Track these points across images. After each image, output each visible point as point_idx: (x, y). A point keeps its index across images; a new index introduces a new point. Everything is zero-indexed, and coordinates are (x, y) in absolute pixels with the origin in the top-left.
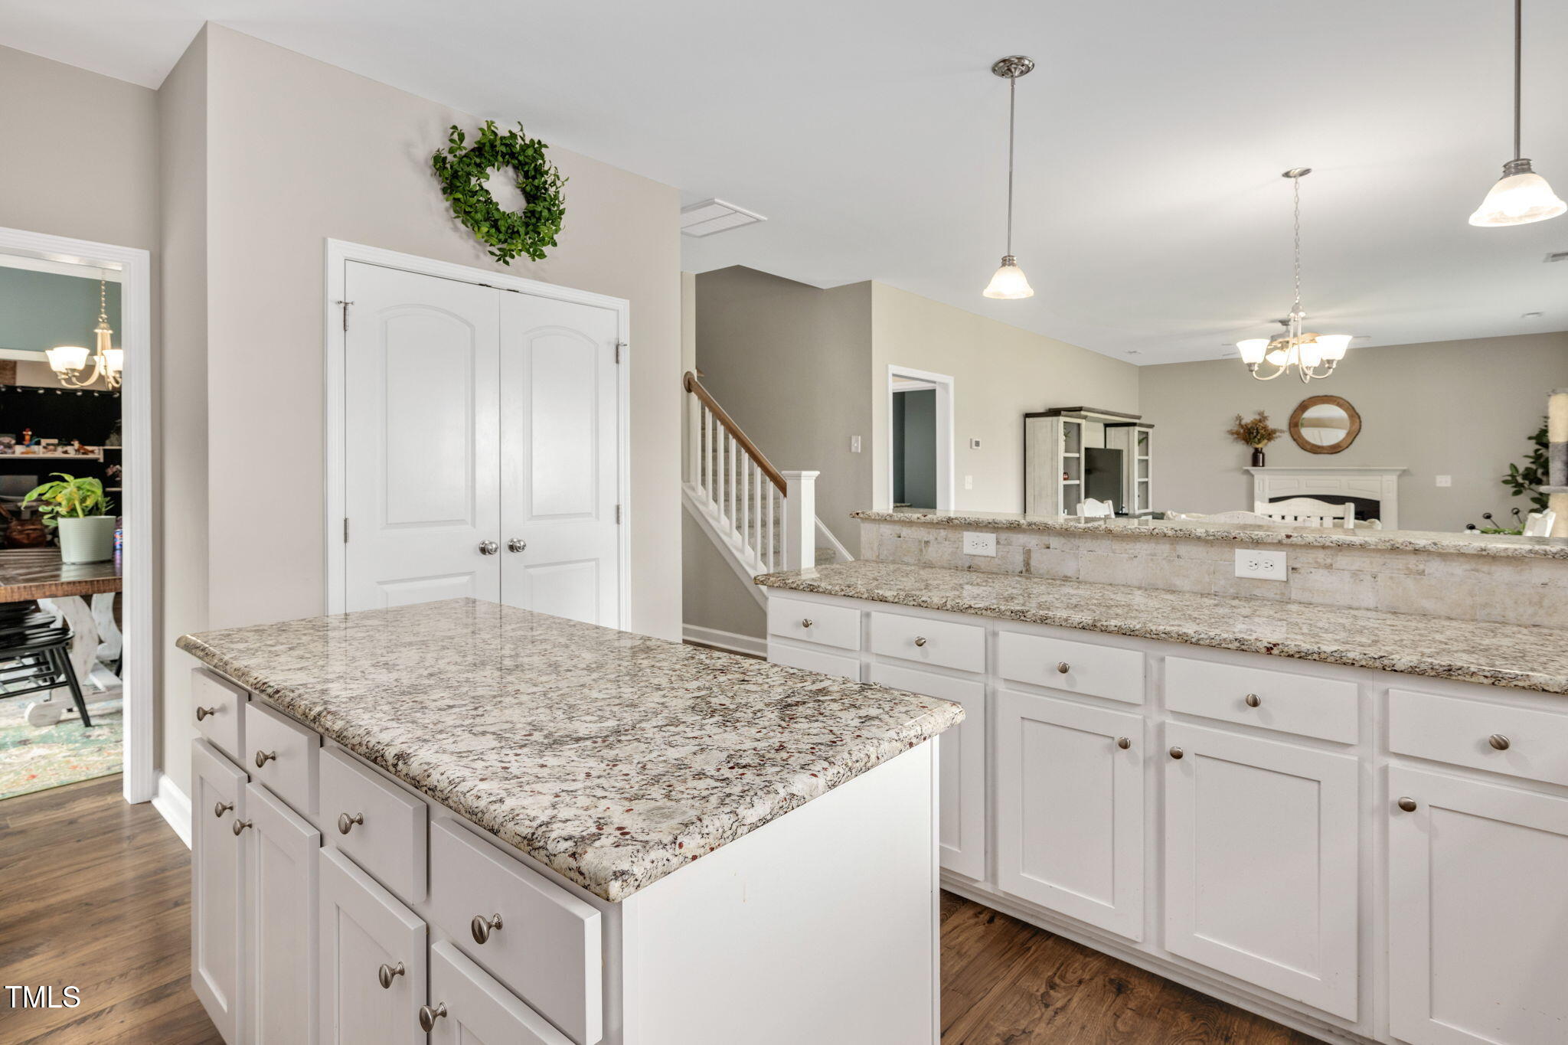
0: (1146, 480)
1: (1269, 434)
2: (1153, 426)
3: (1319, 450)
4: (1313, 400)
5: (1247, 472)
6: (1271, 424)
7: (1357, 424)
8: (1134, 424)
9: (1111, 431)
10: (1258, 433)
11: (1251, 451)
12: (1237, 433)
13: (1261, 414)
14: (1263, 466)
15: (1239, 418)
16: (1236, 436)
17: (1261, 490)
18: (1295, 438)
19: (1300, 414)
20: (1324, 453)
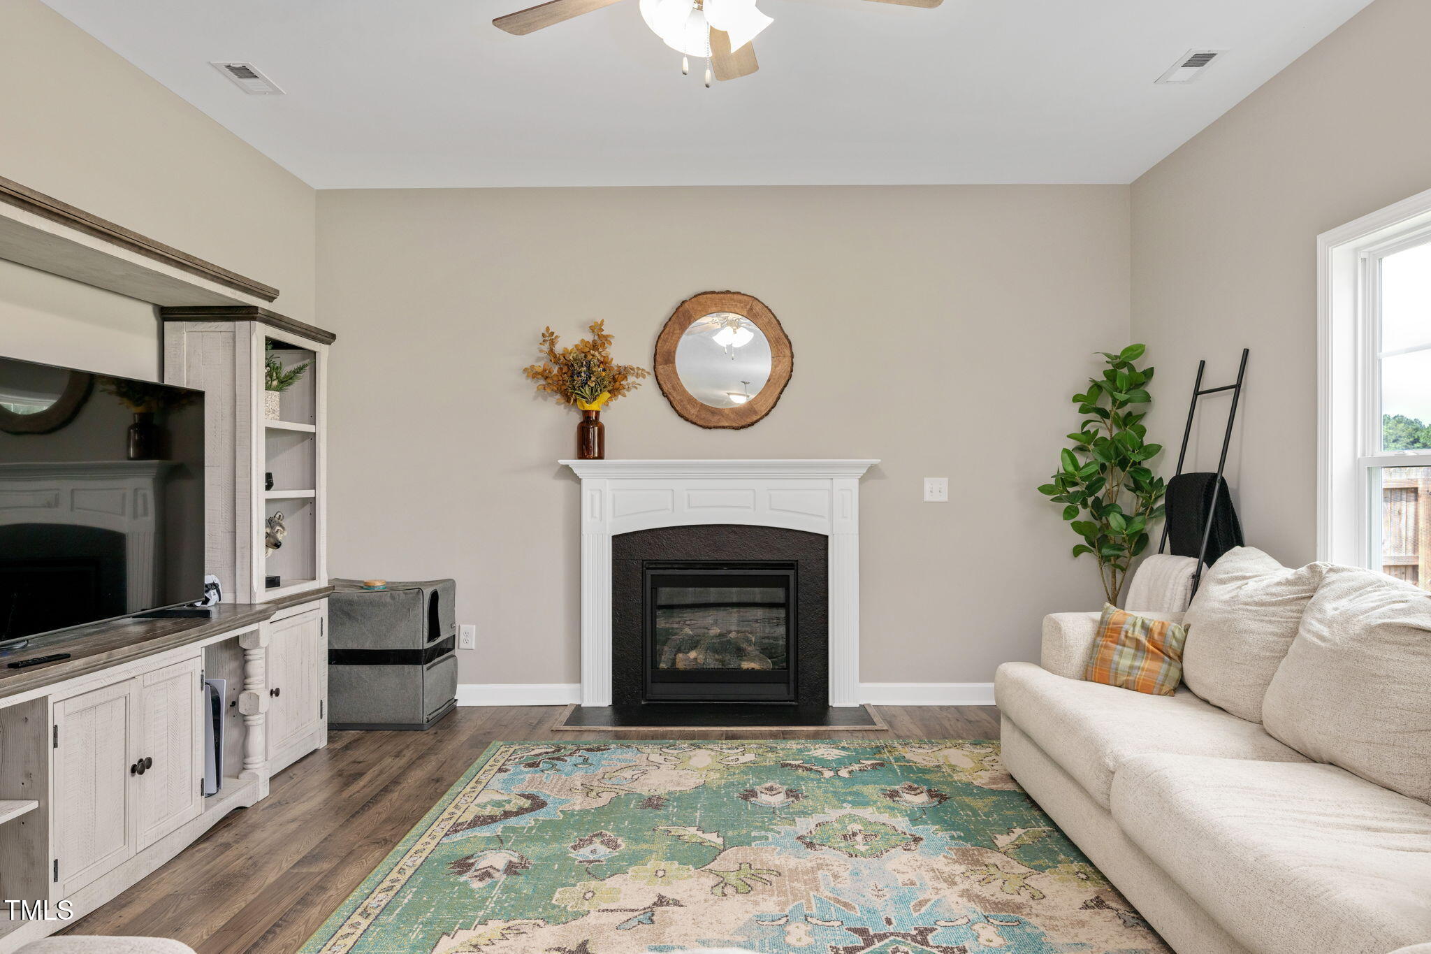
0: (309, 493)
1: (614, 380)
2: (333, 337)
3: (714, 420)
4: (701, 298)
5: (567, 472)
6: (618, 355)
7: (787, 360)
8: (248, 313)
9: (182, 334)
10: (590, 372)
11: (576, 419)
12: (545, 375)
13: (596, 328)
14: (601, 457)
15: (549, 338)
16: (542, 382)
17: (595, 517)
18: (665, 388)
19: (675, 332)
20: (724, 427)
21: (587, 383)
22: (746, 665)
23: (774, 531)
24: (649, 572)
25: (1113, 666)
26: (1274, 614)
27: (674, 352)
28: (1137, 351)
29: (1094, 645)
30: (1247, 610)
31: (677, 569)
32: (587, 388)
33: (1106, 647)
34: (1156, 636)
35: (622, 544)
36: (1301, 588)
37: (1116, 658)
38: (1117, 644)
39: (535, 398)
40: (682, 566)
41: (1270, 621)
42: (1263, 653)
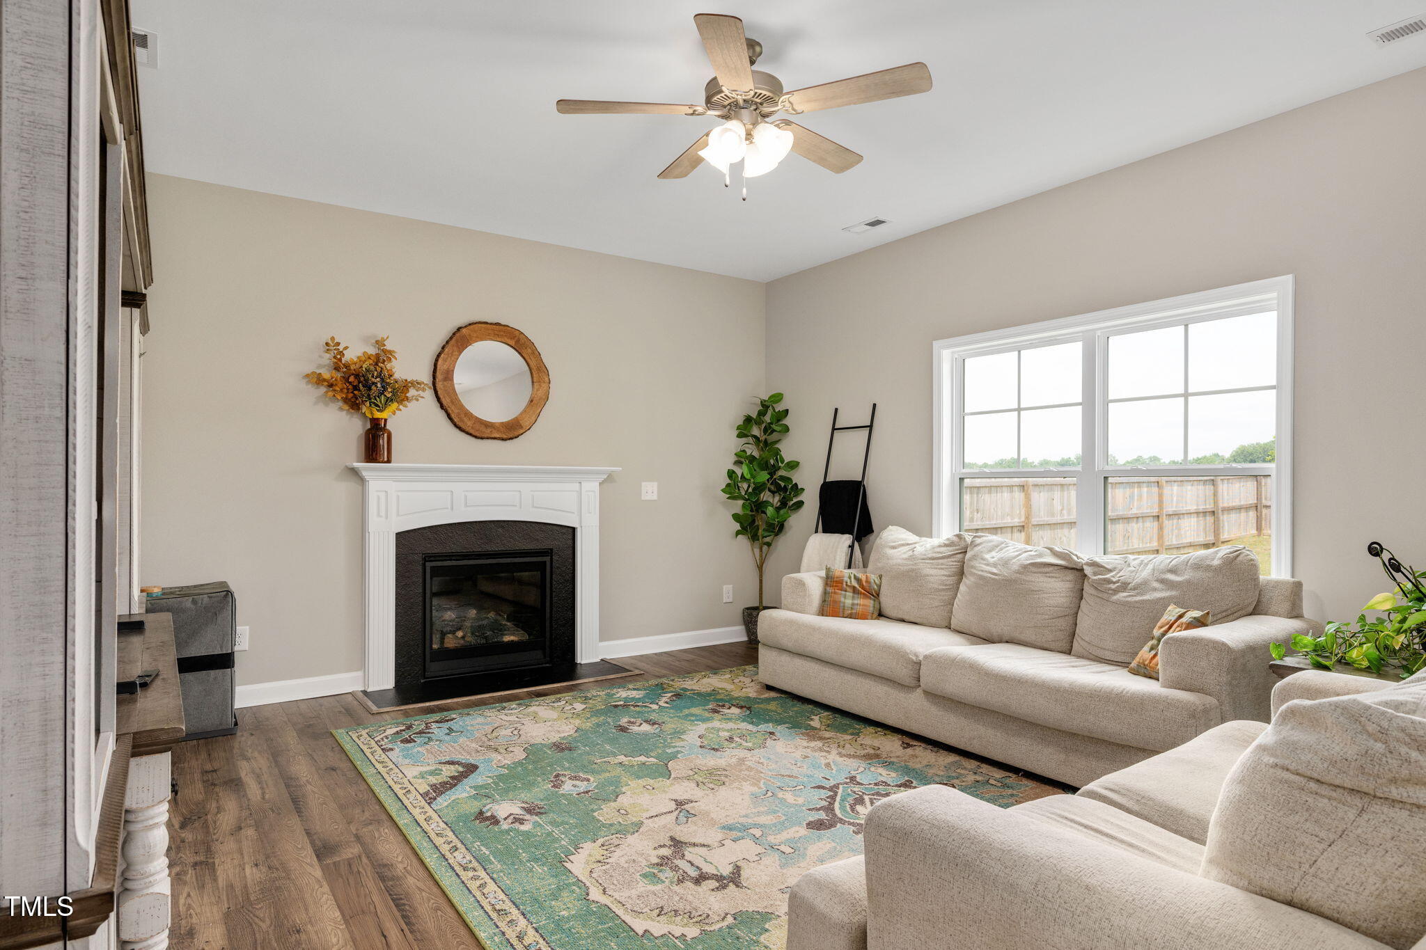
3: (485, 431)
4: (475, 327)
5: (354, 472)
6: (400, 368)
7: (542, 385)
10: (373, 386)
11: (363, 426)
12: (331, 383)
13: (380, 343)
14: (389, 461)
15: (335, 348)
16: (326, 389)
17: (381, 516)
18: (445, 403)
19: (454, 353)
20: (495, 438)
21: (383, 394)
22: (507, 638)
23: (534, 525)
24: (429, 565)
25: (842, 605)
26: (942, 564)
27: (453, 371)
28: (778, 398)
29: (825, 593)
30: (925, 563)
31: (454, 560)
32: (383, 397)
33: (835, 593)
34: (864, 584)
35: (405, 540)
36: (954, 548)
37: (843, 599)
38: (841, 590)
39: (316, 403)
40: (458, 558)
41: (941, 569)
42: (941, 587)
